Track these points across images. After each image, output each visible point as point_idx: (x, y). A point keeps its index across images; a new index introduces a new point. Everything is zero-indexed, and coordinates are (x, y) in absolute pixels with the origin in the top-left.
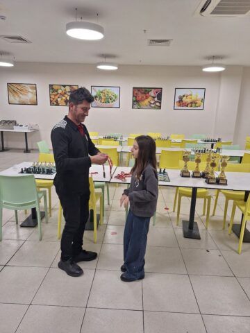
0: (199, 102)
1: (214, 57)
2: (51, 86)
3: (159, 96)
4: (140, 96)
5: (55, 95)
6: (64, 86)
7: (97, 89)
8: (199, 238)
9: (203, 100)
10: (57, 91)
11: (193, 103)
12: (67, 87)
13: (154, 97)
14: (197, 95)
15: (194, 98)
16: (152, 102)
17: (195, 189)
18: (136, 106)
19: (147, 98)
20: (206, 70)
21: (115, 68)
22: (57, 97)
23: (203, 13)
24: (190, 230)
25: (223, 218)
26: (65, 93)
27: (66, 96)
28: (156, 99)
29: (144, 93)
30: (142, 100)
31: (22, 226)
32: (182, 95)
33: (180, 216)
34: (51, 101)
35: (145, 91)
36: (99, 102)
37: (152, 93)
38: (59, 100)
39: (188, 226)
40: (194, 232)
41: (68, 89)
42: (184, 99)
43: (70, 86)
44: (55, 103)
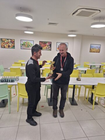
1: (72, 31)
2: (1, 39)
3: (50, 45)
4: (42, 45)
6: (8, 39)
7: (23, 41)
8: (77, 105)
10: (4, 41)
13: (48, 46)
17: (74, 86)
19: (45, 46)
20: (69, 36)
21: (32, 33)
23: (73, 15)
27: (9, 44)
33: (68, 96)
34: (1, 46)
36: (24, 47)
38: (5, 45)
39: (72, 100)
40: (74, 102)
41: (10, 41)
43: (11, 39)
44: (4, 47)
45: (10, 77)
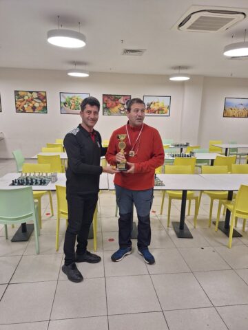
0: (165, 109)
1: (180, 67)
2: (16, 92)
4: (110, 103)
5: (21, 102)
6: (31, 92)
7: (67, 95)
8: (192, 237)
9: (169, 107)
10: (23, 97)
11: (160, 110)
12: (33, 93)
13: (123, 104)
14: (164, 102)
15: (161, 105)
16: (122, 109)
17: (185, 192)
18: (106, 113)
19: (117, 105)
20: (172, 79)
21: (86, 75)
22: (23, 103)
23: (181, 28)
24: (182, 230)
25: (208, 217)
26: (32, 100)
27: (33, 102)
28: (125, 106)
29: (114, 100)
30: (112, 107)
31: (13, 241)
32: (150, 102)
33: (171, 218)
34: (17, 108)
35: (115, 98)
36: (68, 108)
37: (121, 101)
38: (26, 106)
39: (179, 227)
40: (185, 231)
41: (35, 95)
42: (152, 106)
43: (37, 92)
44: (22, 110)
45: (37, 174)
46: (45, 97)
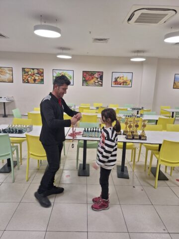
2: (23, 69)
3: (101, 78)
4: (88, 77)
5: (26, 76)
6: (33, 69)
7: (57, 72)
9: (131, 81)
10: (28, 72)
14: (127, 77)
15: (125, 79)
17: (125, 143)
18: (85, 84)
20: (133, 60)
23: (130, 22)
24: (122, 172)
26: (34, 74)
30: (89, 80)
31: (0, 172)
32: (117, 77)
34: (23, 80)
35: (92, 74)
37: (96, 75)
38: (29, 79)
39: (120, 169)
40: (125, 173)
41: (36, 71)
42: (118, 80)
43: (37, 69)
44: (27, 81)
45: (19, 126)
46: (43, 73)
